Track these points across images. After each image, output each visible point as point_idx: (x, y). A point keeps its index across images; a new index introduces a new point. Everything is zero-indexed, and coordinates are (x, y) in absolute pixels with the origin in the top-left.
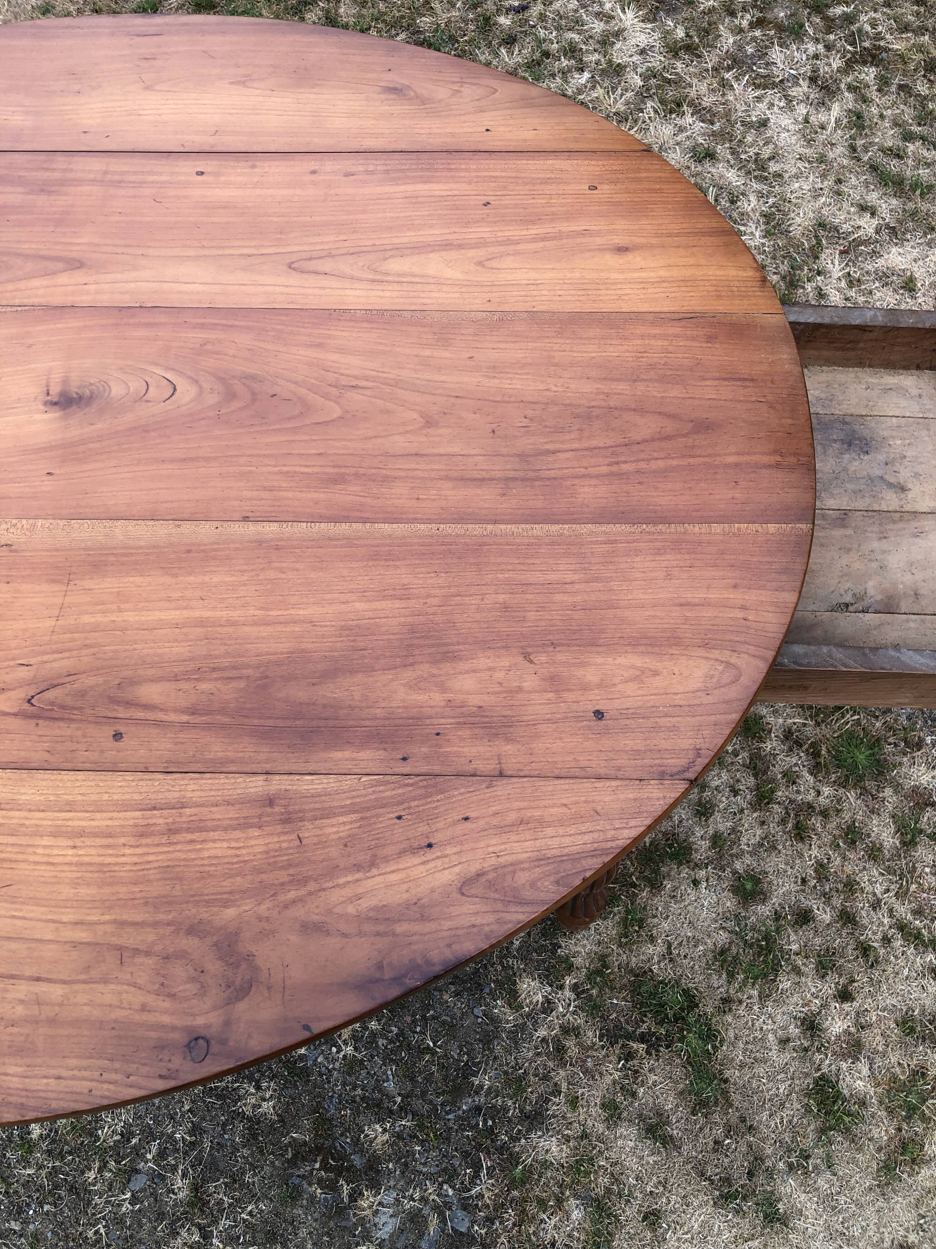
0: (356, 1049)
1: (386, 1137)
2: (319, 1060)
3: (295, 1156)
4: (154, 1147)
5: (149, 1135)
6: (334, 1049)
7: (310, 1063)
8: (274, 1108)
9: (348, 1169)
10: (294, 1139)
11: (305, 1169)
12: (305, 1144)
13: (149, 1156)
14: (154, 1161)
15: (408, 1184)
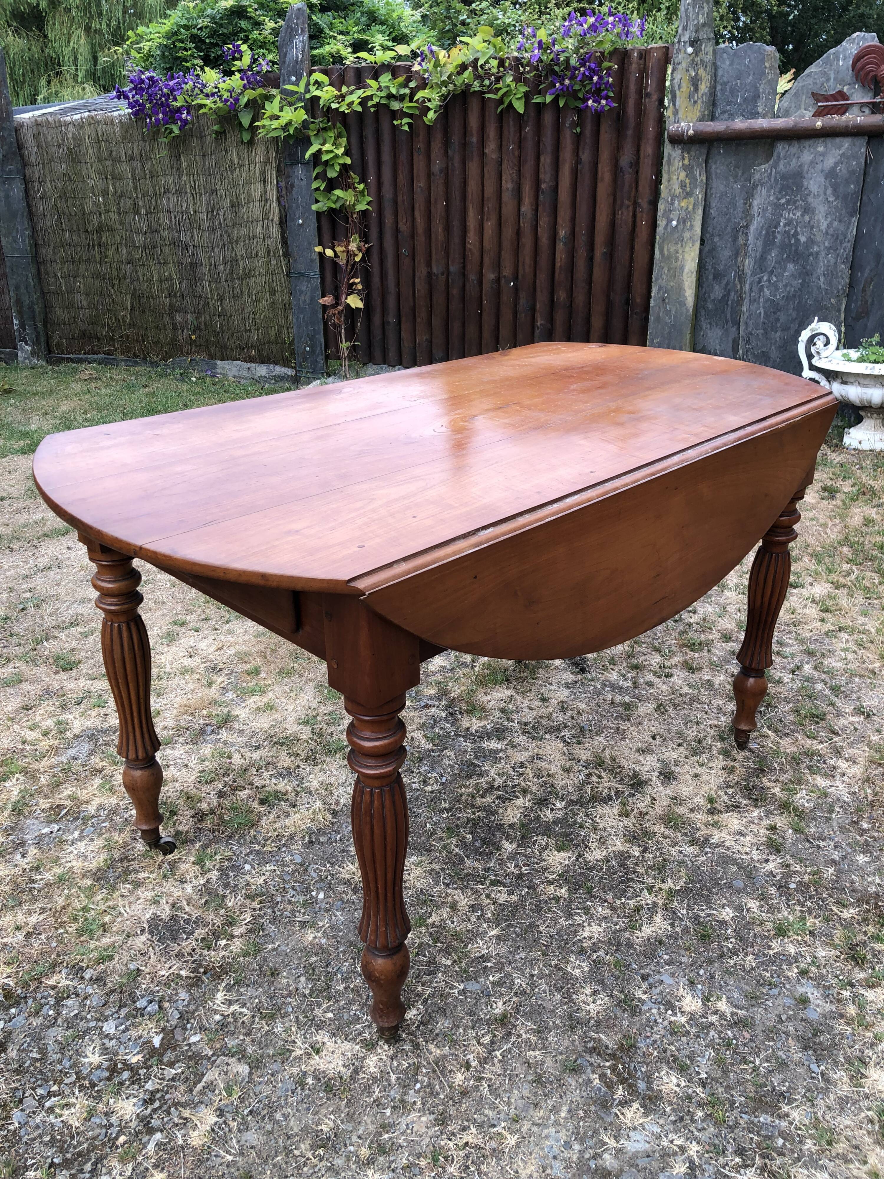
0: (688, 1023)
1: (677, 1089)
2: (653, 1011)
3: (594, 1048)
4: (498, 976)
5: (499, 968)
6: (670, 1012)
7: (645, 1008)
8: (598, 1012)
10: (600, 1039)
11: (595, 1060)
12: (607, 1047)
13: (491, 978)
14: (492, 983)
15: (676, 1131)
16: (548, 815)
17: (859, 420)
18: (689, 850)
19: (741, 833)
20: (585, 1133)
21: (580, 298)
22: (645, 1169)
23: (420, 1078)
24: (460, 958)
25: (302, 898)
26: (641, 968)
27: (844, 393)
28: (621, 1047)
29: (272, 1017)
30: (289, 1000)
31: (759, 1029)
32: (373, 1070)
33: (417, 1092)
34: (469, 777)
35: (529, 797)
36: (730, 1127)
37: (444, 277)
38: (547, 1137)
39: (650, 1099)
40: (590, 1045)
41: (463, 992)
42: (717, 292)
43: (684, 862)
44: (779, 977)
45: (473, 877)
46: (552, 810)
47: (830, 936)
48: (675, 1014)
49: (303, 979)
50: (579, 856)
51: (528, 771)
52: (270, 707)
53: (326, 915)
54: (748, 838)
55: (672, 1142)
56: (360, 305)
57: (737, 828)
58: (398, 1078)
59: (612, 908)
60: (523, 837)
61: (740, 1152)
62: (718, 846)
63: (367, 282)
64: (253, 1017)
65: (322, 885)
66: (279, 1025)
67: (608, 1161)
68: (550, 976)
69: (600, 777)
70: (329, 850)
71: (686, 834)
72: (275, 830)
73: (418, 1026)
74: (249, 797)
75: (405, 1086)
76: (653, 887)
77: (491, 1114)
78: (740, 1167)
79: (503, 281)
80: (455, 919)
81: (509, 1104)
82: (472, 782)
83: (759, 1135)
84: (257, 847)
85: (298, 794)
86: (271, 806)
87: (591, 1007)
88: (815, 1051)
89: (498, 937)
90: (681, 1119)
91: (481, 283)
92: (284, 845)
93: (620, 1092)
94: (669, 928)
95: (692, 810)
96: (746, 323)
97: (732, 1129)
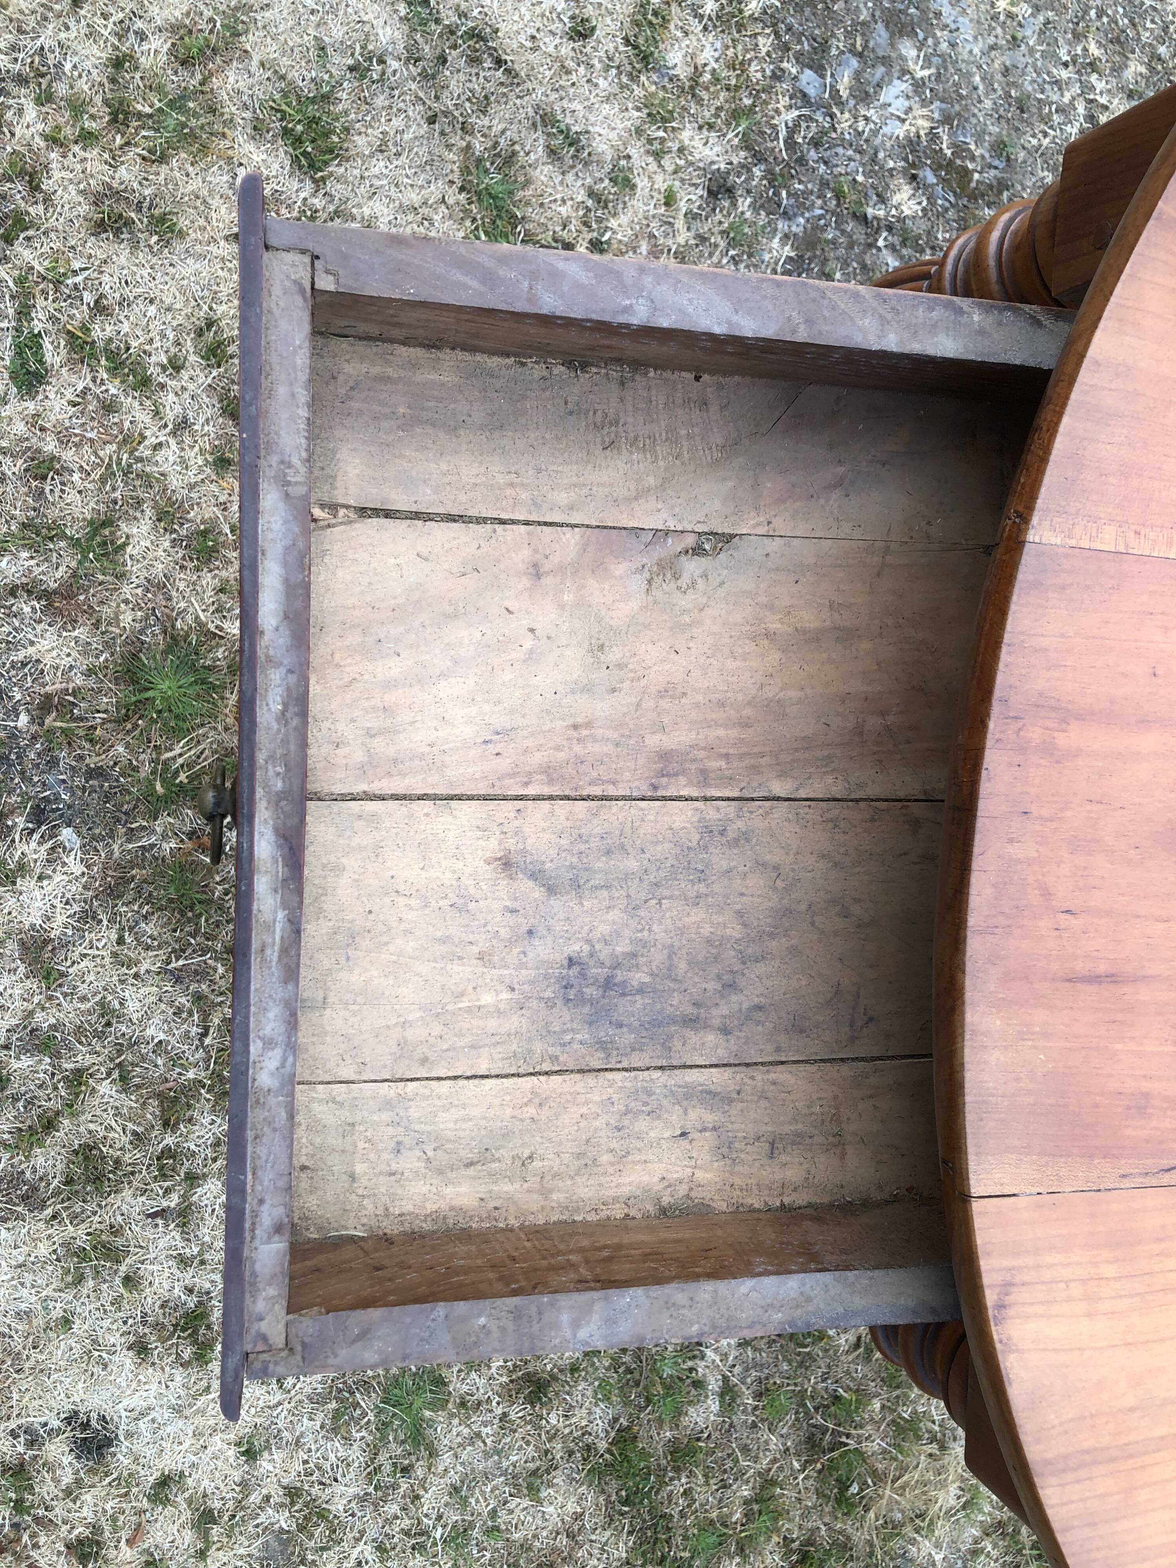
1: (896, 199)
9: (940, 167)
90: (873, 161)
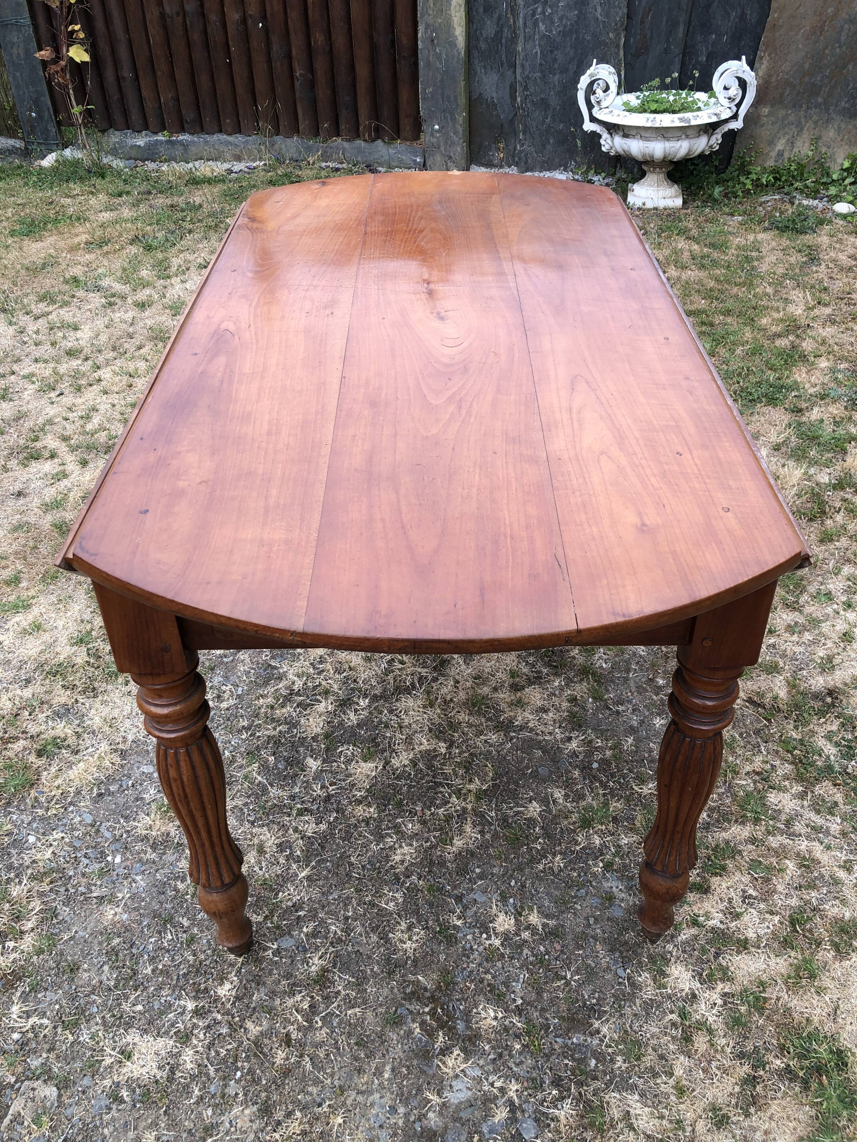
0: (502, 944)
1: (495, 1023)
2: (468, 937)
3: (413, 993)
4: (312, 925)
5: (313, 915)
6: (484, 936)
7: (460, 935)
8: (415, 950)
10: (418, 981)
11: (415, 1007)
12: (426, 989)
13: (305, 930)
14: (307, 935)
15: (495, 1071)
16: (352, 718)
17: (643, 175)
18: (494, 737)
19: (544, 710)
20: (410, 1092)
21: (340, 41)
22: (469, 1120)
23: (239, 1064)
24: (272, 912)
25: (97, 866)
26: (454, 888)
27: (626, 148)
28: (439, 988)
29: (76, 1024)
30: (94, 997)
31: (570, 937)
32: (189, 1066)
33: (238, 1082)
34: (266, 683)
35: (331, 699)
36: (546, 1055)
37: (180, 19)
38: (372, 1105)
39: (470, 1040)
40: (408, 990)
41: (277, 952)
42: (489, 29)
43: (490, 752)
44: (585, 874)
45: (280, 808)
46: (356, 711)
47: (631, 819)
48: (489, 938)
49: (106, 968)
50: (387, 763)
51: (329, 666)
52: (37, 627)
53: (125, 883)
54: (551, 715)
55: (492, 1085)
56: (86, 58)
57: (539, 703)
58: (217, 1070)
59: (424, 823)
60: (327, 750)
61: (557, 1083)
62: (522, 728)
63: (89, 28)
64: (55, 1027)
65: (118, 845)
66: (85, 1031)
67: (433, 1119)
68: (365, 915)
69: (402, 662)
70: (121, 800)
71: (489, 719)
72: (58, 787)
73: (234, 1003)
74: (25, 749)
75: (224, 1079)
76: (460, 790)
77: (313, 1090)
78: (557, 1100)
79: (250, 22)
80: (264, 864)
81: (332, 1076)
82: (270, 689)
83: (574, 1059)
84: (40, 812)
85: (78, 735)
86: (51, 757)
87: (409, 944)
88: (621, 952)
89: (308, 878)
90: (500, 1055)
91: (224, 25)
92: (71, 804)
93: (441, 1038)
94: (479, 836)
95: (495, 689)
96: (523, 66)
97: (547, 1056)
